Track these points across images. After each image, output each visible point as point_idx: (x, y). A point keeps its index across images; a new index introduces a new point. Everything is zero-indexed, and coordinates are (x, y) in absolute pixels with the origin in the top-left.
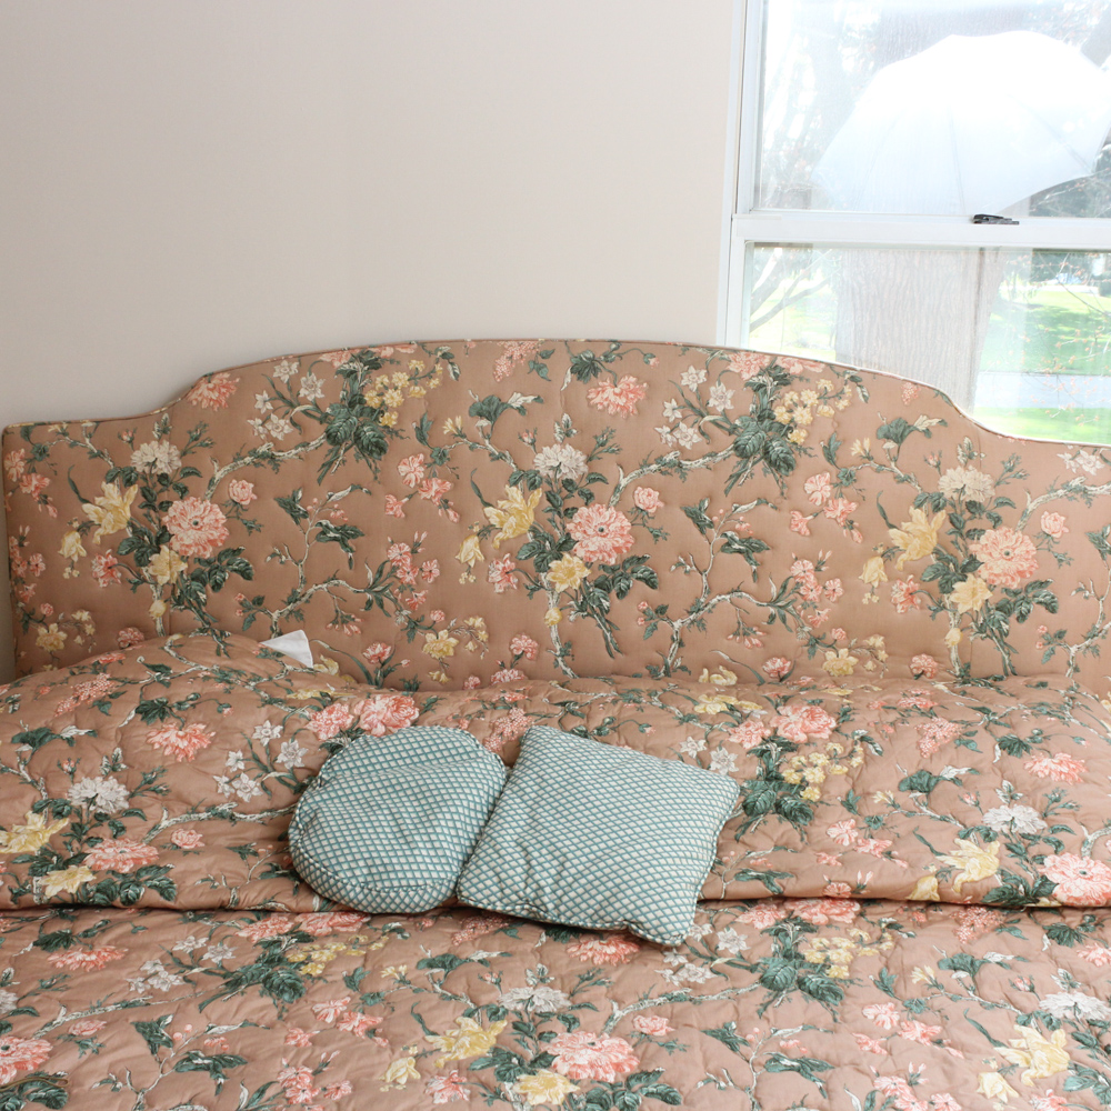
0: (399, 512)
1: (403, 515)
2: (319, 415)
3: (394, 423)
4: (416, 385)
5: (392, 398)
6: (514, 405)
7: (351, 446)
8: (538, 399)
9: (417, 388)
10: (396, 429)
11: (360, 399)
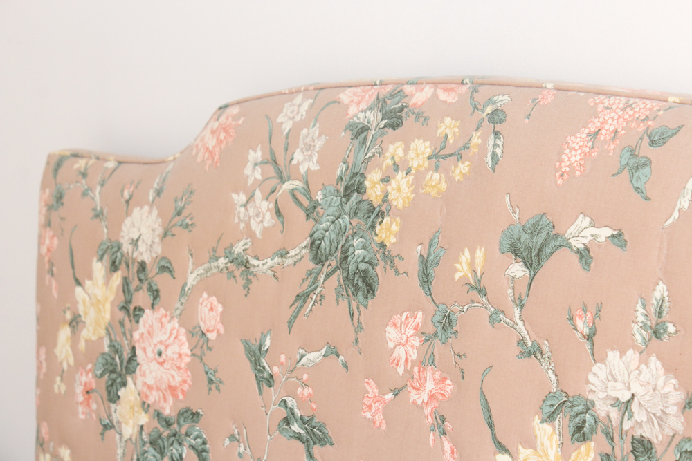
0: (379, 417)
1: (384, 426)
2: (306, 203)
3: (393, 240)
4: (437, 169)
5: (399, 189)
6: (573, 242)
7: (333, 272)
8: (617, 238)
9: (436, 176)
10: (394, 253)
11: (361, 184)
